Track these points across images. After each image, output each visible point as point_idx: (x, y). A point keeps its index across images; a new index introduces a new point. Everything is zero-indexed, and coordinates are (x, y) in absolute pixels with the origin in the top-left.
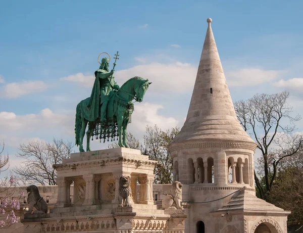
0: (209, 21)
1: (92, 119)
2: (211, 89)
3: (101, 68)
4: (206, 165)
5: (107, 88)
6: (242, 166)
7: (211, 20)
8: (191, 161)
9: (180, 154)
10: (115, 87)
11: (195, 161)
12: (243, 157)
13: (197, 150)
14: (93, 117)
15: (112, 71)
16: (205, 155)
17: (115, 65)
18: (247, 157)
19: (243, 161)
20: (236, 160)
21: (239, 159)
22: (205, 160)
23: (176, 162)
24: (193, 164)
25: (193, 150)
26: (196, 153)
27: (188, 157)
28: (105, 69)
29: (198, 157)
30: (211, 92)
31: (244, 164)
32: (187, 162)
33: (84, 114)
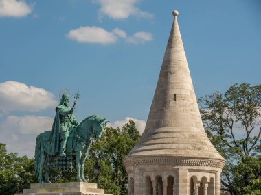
0: (174, 14)
1: (52, 153)
2: (175, 96)
3: (61, 104)
4: (165, 184)
5: (66, 123)
6: (207, 185)
7: (177, 12)
8: (148, 179)
9: (137, 171)
10: (75, 123)
11: (153, 179)
12: (208, 176)
13: (157, 167)
14: (53, 151)
15: (72, 109)
16: (165, 173)
17: (75, 104)
18: (213, 175)
19: (208, 180)
20: (199, 179)
21: (204, 178)
22: (165, 179)
23: (132, 179)
24: (151, 182)
25: (151, 166)
26: (155, 170)
27: (145, 174)
28: (65, 105)
29: (157, 175)
30: (175, 100)
31: (209, 183)
32: (144, 180)
33: (44, 147)
